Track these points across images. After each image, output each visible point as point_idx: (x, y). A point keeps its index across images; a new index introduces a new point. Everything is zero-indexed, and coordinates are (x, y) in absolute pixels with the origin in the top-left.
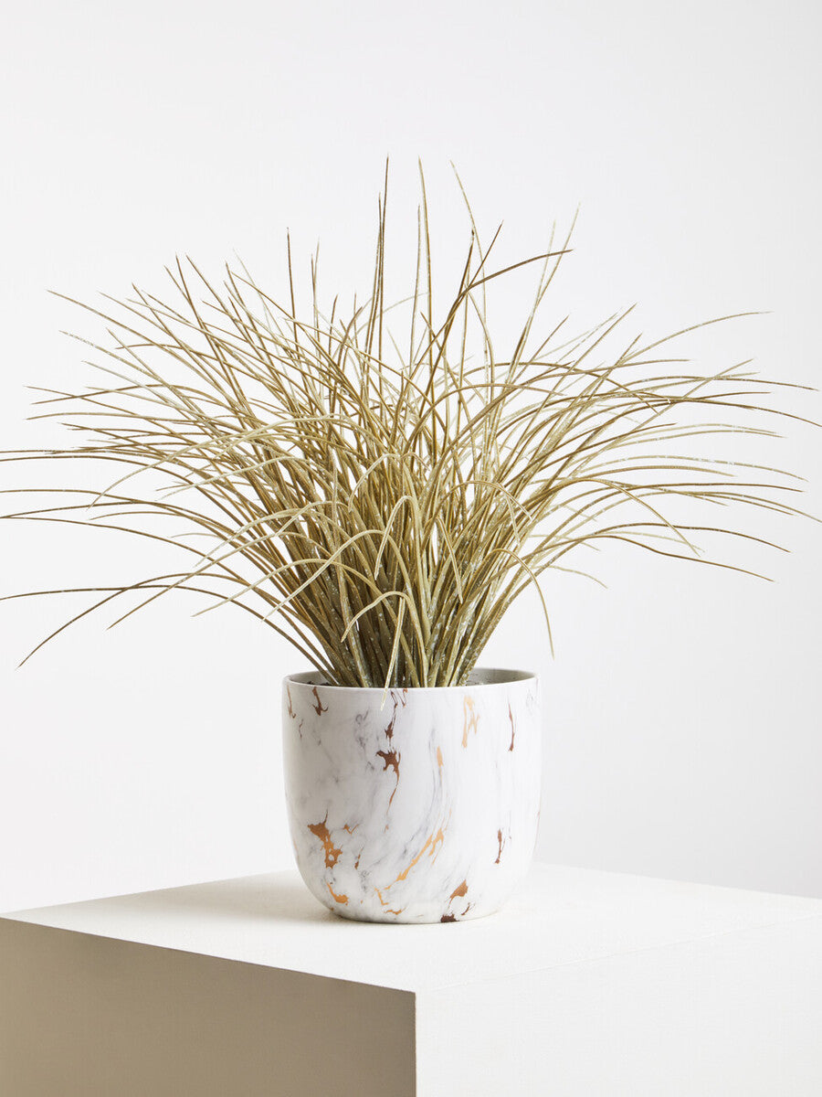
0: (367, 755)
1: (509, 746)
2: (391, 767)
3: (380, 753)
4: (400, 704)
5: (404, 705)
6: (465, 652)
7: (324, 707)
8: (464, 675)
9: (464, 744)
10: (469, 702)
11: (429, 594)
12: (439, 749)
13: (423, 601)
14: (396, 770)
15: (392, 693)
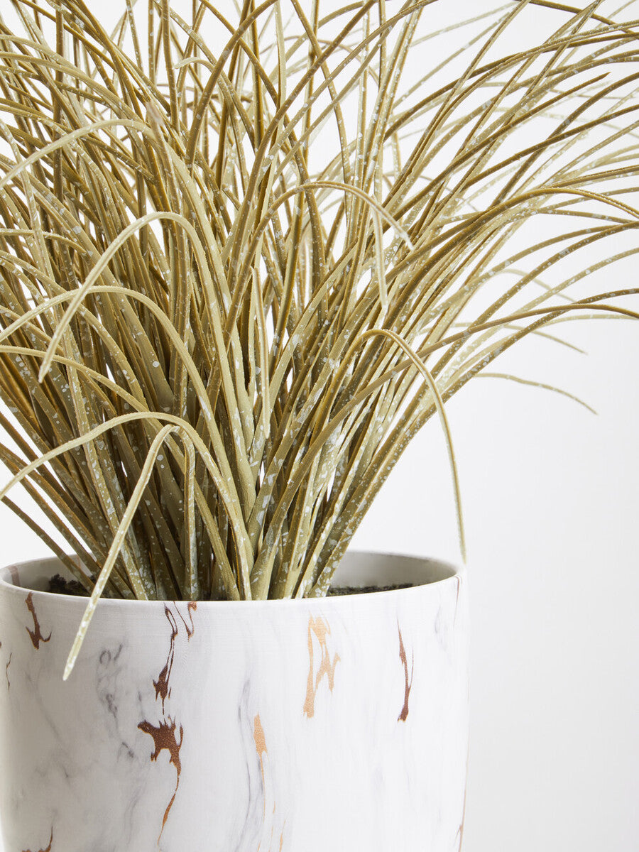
0: (121, 728)
1: (399, 712)
2: (165, 754)
3: (145, 726)
4: (182, 633)
5: (189, 633)
6: (328, 526)
7: (44, 634)
8: (327, 570)
9: (309, 709)
10: (318, 629)
11: (249, 419)
12: (257, 721)
13: (237, 432)
14: (175, 759)
15: (167, 611)
